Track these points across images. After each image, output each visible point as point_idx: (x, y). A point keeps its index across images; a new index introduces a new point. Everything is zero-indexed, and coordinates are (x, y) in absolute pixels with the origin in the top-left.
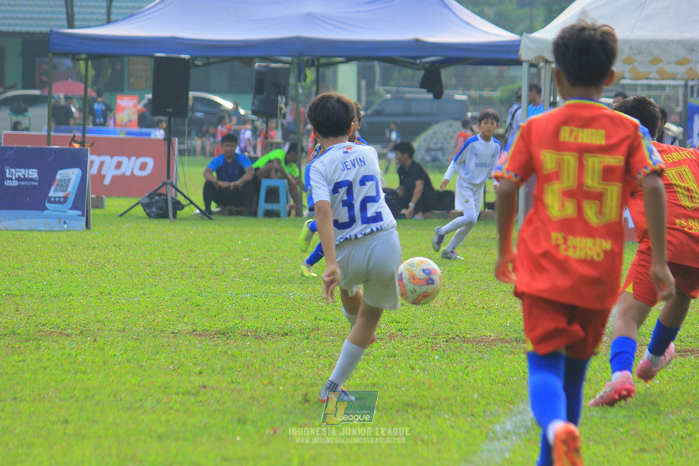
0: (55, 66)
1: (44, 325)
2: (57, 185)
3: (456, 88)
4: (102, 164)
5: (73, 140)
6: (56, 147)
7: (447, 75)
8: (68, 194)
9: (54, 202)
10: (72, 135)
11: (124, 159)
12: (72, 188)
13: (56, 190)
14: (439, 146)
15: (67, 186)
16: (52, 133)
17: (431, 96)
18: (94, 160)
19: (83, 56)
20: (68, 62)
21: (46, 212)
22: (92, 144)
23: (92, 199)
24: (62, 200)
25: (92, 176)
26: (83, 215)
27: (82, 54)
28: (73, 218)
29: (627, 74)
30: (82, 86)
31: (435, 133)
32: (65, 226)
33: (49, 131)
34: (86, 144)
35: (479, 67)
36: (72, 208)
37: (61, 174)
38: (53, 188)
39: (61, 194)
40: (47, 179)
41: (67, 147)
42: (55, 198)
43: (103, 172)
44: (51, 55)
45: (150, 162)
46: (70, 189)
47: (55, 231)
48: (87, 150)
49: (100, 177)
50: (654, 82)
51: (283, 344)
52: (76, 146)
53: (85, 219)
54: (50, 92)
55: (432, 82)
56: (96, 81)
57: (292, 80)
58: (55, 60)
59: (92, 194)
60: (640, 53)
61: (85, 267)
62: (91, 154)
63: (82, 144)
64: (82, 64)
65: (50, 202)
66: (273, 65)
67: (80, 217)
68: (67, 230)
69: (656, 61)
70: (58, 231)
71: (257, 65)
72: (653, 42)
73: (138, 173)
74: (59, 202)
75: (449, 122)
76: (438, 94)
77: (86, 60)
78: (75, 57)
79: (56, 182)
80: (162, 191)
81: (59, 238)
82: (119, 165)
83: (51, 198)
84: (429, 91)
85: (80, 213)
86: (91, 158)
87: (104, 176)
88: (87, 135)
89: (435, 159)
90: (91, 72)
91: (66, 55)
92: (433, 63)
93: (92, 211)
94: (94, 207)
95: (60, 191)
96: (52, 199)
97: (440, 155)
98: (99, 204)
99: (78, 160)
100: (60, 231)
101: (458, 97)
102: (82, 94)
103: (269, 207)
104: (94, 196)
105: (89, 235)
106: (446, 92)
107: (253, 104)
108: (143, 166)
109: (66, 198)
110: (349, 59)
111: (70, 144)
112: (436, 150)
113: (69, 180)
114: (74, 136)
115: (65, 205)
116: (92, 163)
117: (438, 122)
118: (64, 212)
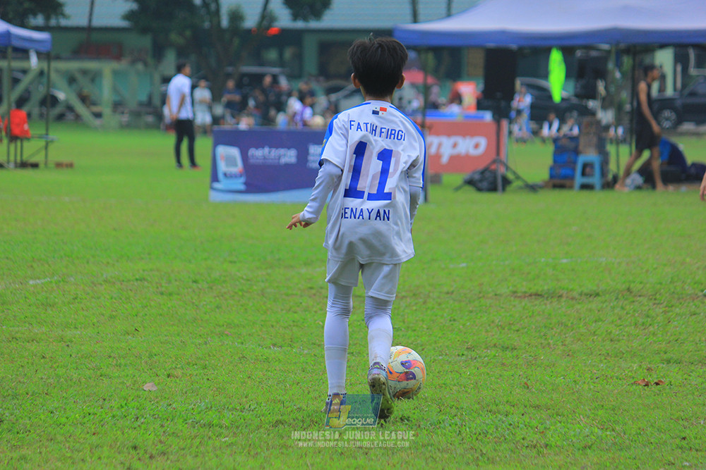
4: (440, 145)
11: (459, 140)
30: (422, 75)
34: (426, 127)
43: (441, 151)
45: (483, 142)
49: (438, 156)
51: (594, 304)
57: (611, 66)
66: (594, 54)
71: (579, 53)
73: (473, 152)
80: (493, 167)
82: (455, 145)
86: (429, 139)
90: (431, 63)
93: (431, 187)
98: (436, 180)
103: (586, 180)
105: (428, 207)
107: (576, 88)
108: (477, 146)
110: (663, 46)
116: (431, 143)
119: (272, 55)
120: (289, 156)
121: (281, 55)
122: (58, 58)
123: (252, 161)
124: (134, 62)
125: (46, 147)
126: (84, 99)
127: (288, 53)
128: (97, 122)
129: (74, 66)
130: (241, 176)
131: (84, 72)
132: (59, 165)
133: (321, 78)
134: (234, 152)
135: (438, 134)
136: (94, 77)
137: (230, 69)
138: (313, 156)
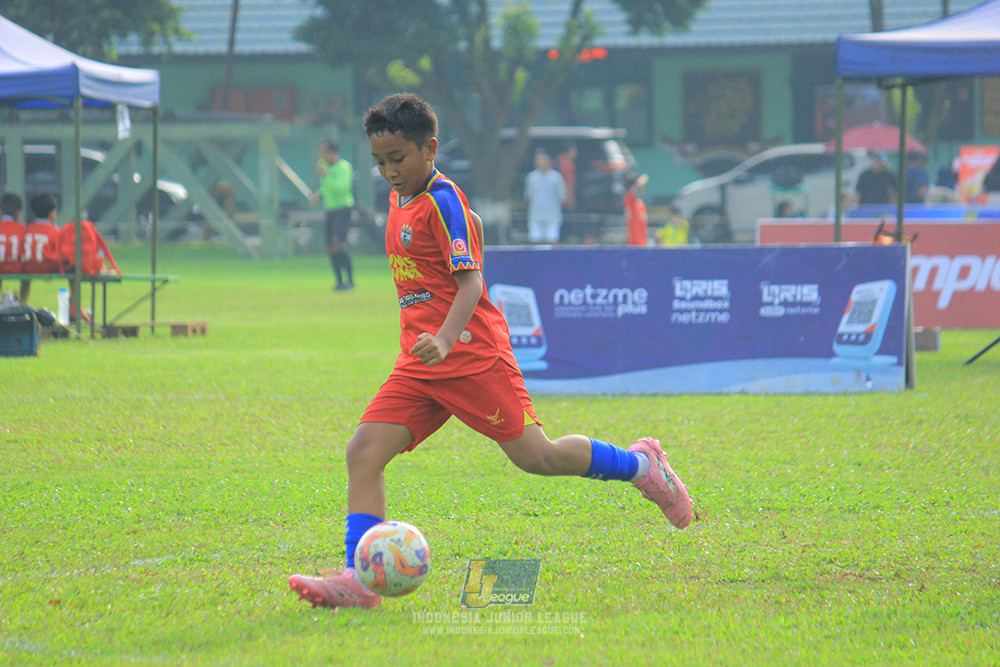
0: (849, 101)
1: (831, 562)
2: (854, 312)
4: (934, 272)
5: (881, 230)
6: (851, 244)
8: (873, 327)
9: (848, 342)
10: (876, 222)
11: (974, 261)
12: (880, 315)
13: (850, 322)
15: (871, 312)
16: (844, 220)
18: (919, 265)
19: (899, 81)
20: (872, 92)
21: (834, 361)
22: (915, 237)
23: (917, 335)
24: (862, 338)
25: (917, 295)
26: (899, 364)
27: (895, 75)
28: (882, 370)
30: (895, 133)
32: (869, 385)
33: (838, 216)
34: (904, 236)
36: (880, 352)
37: (859, 292)
38: (846, 318)
39: (860, 328)
40: (835, 302)
41: (869, 243)
42: (850, 335)
43: (937, 285)
44: (839, 82)
46: (876, 317)
47: (851, 394)
48: (905, 248)
49: (930, 295)
52: (887, 241)
53: (902, 370)
54: (839, 145)
56: (922, 124)
58: (850, 89)
59: (916, 325)
61: (903, 456)
62: (914, 253)
63: (898, 236)
64: (897, 94)
65: (840, 342)
67: (896, 368)
68: (872, 392)
70: (856, 393)
74: (856, 343)
77: (904, 87)
78: (883, 82)
79: (851, 308)
81: (857, 406)
82: (964, 273)
83: (841, 335)
85: (893, 359)
86: (911, 262)
87: (937, 294)
88: (907, 221)
90: (913, 108)
91: (866, 80)
93: (917, 357)
94: (921, 348)
95: (859, 322)
96: (845, 337)
98: (928, 343)
99: (888, 266)
100: (860, 393)
102: (895, 146)
104: (920, 329)
105: (914, 398)
109: (868, 335)
111: (876, 238)
113: (874, 303)
114: (882, 225)
115: (867, 347)
116: (915, 270)
118: (866, 359)
119: (592, 100)
120: (635, 302)
121: (609, 101)
122: (170, 118)
123: (560, 312)
124: (320, 122)
125: (153, 295)
126: (221, 198)
127: (623, 96)
128: (252, 242)
129: (202, 131)
130: (539, 345)
131: (222, 144)
132: (179, 330)
133: (691, 148)
134: (526, 296)
135: (929, 252)
136: (243, 152)
137: (509, 132)
138: (682, 299)
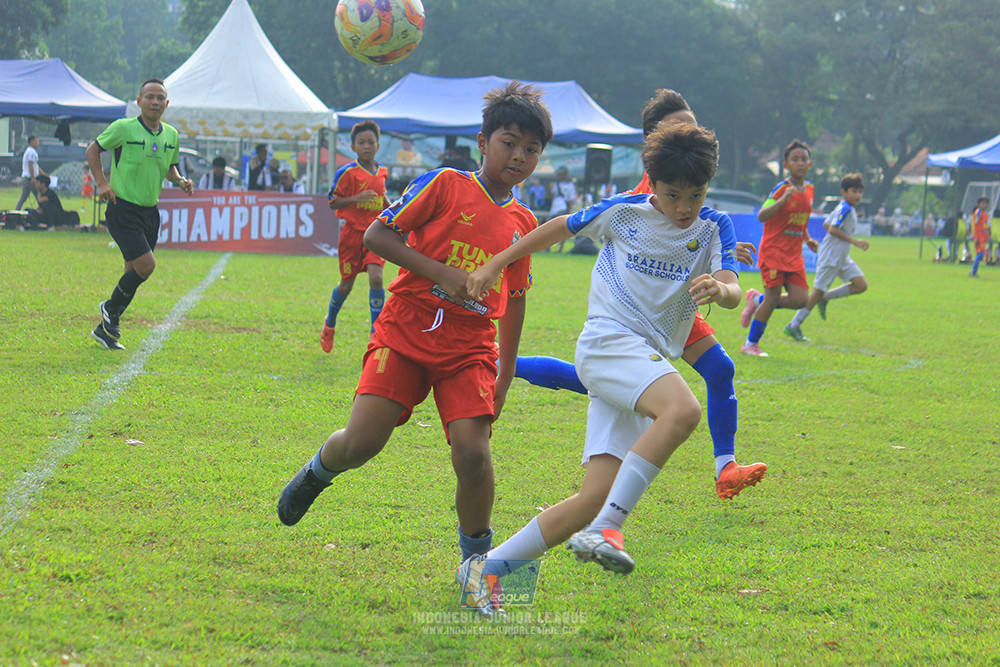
3: (79, 138)
7: (73, 128)
14: (67, 179)
17: (62, 143)
29: (201, 132)
31: (64, 170)
35: (95, 124)
50: (219, 139)
55: (63, 134)
60: (210, 117)
69: (221, 123)
72: (220, 111)
75: (74, 162)
76: (67, 142)
84: (61, 140)
89: (64, 189)
92: (64, 120)
97: (67, 186)
101: (81, 144)
106: (73, 141)
112: (66, 182)
117: (66, 162)
